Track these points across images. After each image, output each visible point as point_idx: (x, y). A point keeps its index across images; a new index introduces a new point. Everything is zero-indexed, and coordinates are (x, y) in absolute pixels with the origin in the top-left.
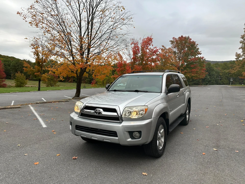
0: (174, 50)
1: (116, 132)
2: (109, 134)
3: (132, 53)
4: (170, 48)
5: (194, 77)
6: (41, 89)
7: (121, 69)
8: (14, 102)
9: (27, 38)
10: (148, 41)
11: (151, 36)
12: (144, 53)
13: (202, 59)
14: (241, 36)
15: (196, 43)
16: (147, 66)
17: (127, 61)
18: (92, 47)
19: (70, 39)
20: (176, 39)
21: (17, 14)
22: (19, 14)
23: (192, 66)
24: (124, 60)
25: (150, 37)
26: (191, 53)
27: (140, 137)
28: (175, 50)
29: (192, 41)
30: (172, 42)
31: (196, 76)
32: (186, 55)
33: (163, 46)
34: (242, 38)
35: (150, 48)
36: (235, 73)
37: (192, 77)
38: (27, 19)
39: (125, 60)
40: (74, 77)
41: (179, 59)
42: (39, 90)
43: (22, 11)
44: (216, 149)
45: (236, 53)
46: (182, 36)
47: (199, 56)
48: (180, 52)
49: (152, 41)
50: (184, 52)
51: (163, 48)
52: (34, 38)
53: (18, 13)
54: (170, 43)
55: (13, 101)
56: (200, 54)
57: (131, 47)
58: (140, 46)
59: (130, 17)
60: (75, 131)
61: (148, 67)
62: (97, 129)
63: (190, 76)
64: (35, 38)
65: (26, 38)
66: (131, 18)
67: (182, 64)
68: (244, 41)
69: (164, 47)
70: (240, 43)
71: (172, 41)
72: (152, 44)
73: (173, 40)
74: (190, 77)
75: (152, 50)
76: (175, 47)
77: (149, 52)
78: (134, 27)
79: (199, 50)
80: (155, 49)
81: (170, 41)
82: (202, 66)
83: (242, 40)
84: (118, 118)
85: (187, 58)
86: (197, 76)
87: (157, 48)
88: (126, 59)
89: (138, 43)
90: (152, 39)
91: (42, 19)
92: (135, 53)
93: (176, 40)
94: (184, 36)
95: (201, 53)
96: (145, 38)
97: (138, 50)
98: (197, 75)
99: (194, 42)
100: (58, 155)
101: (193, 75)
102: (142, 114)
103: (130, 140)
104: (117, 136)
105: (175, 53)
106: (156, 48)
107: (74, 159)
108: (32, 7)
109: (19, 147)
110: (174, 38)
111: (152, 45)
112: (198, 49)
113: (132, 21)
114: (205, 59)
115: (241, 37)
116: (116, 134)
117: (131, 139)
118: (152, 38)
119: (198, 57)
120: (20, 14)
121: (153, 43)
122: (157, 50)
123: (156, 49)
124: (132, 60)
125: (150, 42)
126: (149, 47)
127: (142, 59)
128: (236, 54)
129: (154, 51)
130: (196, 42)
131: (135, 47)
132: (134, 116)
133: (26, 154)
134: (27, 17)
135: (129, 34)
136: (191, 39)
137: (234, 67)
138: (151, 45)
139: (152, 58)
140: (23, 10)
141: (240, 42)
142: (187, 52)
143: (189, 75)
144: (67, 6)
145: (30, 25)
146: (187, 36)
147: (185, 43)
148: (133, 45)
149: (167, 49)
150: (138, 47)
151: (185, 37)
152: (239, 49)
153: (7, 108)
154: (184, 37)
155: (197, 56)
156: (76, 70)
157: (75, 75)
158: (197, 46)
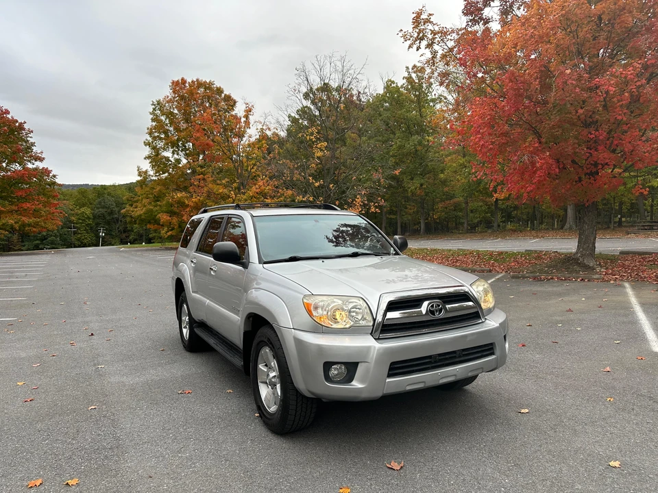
1: (493, 344)
2: (480, 355)
5: (29, 225)
13: (48, 176)
14: (148, 129)
15: (26, 126)
23: (20, 193)
26: (14, 153)
29: (11, 117)
31: (36, 225)
34: (150, 134)
36: (141, 215)
37: (24, 225)
45: (138, 168)
47: (38, 164)
56: (41, 160)
63: (15, 223)
68: (152, 142)
70: (146, 144)
74: (17, 227)
79: (34, 148)
82: (50, 193)
83: (150, 139)
86: (38, 222)
95: (44, 159)
98: (39, 220)
99: (18, 121)
101: (26, 220)
112: (33, 144)
114: (54, 176)
115: (147, 131)
116: (493, 348)
119: (34, 168)
128: (138, 170)
130: (25, 123)
136: (7, 112)
137: (137, 202)
141: (145, 142)
143: (11, 222)
152: (145, 158)
155: (30, 166)
158: (30, 135)
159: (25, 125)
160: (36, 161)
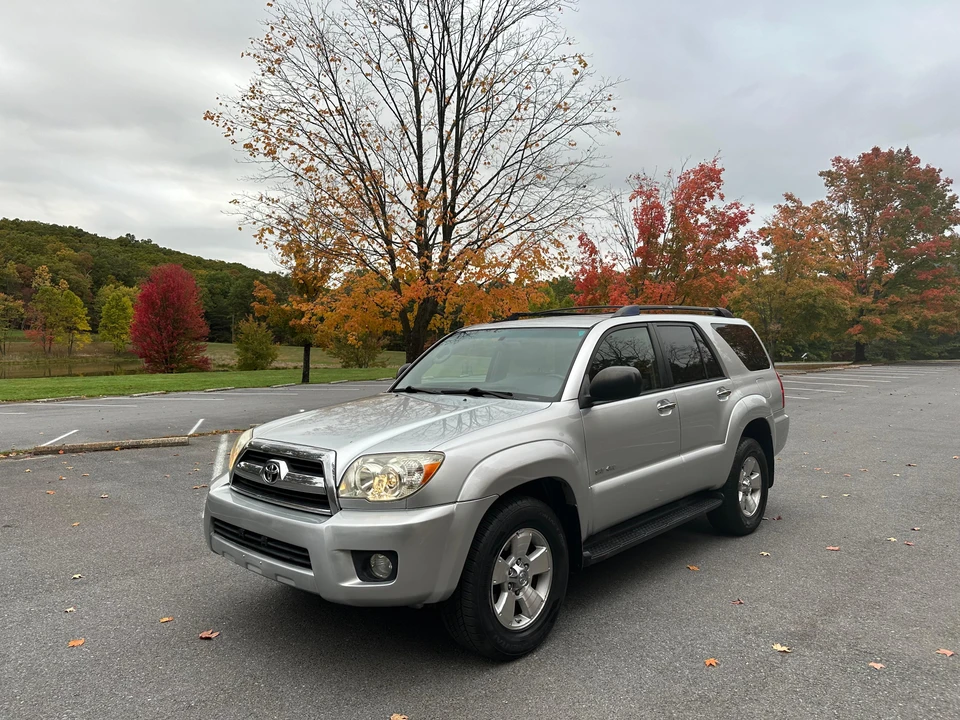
0: (842, 211)
1: (306, 550)
2: (288, 557)
3: (637, 232)
4: (821, 203)
5: (935, 322)
6: (312, 374)
7: (590, 296)
8: (203, 423)
9: (238, 198)
10: (706, 180)
11: (715, 161)
12: (685, 231)
15: (943, 176)
16: (696, 283)
17: (614, 265)
18: (462, 221)
19: (380, 196)
20: (848, 162)
21: (205, 119)
22: (212, 118)
23: (924, 276)
24: (604, 261)
25: (710, 165)
26: (920, 218)
27: (393, 575)
28: (848, 209)
29: (922, 166)
30: (831, 178)
31: (946, 320)
32: (898, 227)
33: (789, 197)
35: (713, 208)
37: (926, 322)
38: (237, 135)
39: (608, 261)
40: (393, 334)
41: (864, 246)
42: (306, 379)
43: (222, 109)
44: (785, 648)
46: (876, 150)
48: (870, 219)
49: (719, 180)
50: (885, 219)
51: (790, 204)
52: (261, 199)
53: (208, 116)
54: (823, 180)
55: (201, 421)
57: (630, 207)
58: (666, 201)
59: (606, 93)
60: (211, 537)
61: (701, 285)
62: (259, 536)
64: (264, 200)
65: (235, 202)
66: (609, 99)
67: (879, 270)
69: (795, 201)
71: (829, 174)
72: (718, 191)
73: (834, 170)
74: (915, 324)
75: (723, 214)
76: (843, 200)
77: (709, 226)
78: (619, 134)
79: (956, 205)
80: (732, 213)
81: (821, 174)
84: (325, 497)
85: (898, 242)
86: (947, 317)
87: (741, 209)
88: (609, 258)
89: (656, 190)
90: (720, 171)
91: (289, 131)
92: (648, 231)
93: (851, 168)
94: (885, 150)
96: (689, 167)
97: (660, 217)
98: (949, 313)
99: (934, 169)
100: (167, 619)
101: (929, 314)
102: (411, 486)
103: (354, 582)
104: (309, 567)
105: (843, 222)
106: (737, 208)
107: (201, 638)
108: (254, 92)
109: (76, 581)
110: (838, 160)
111: (722, 197)
112: (954, 200)
113: (614, 109)
116: (308, 558)
117: (358, 580)
118: (718, 167)
119: (951, 237)
120: (215, 118)
121: (723, 189)
122: (743, 215)
123: (736, 211)
124: (639, 260)
125: (713, 184)
126: (708, 206)
127: (678, 255)
129: (730, 218)
130: (940, 170)
131: (646, 210)
132: (380, 493)
133: (71, 609)
134: (239, 128)
135: (593, 163)
136: (917, 160)
138: (717, 197)
139: (723, 250)
140: (224, 104)
142: (898, 219)
143: (908, 317)
144: (366, 75)
145: (247, 153)
146: (897, 147)
147: (890, 178)
148: (639, 202)
149: (808, 209)
150: (658, 206)
151: (891, 152)
153: (146, 446)
154: (887, 151)
155: (947, 233)
156: (399, 307)
157: (399, 327)
158: (948, 188)
159: (941, 174)
160: (955, 225)
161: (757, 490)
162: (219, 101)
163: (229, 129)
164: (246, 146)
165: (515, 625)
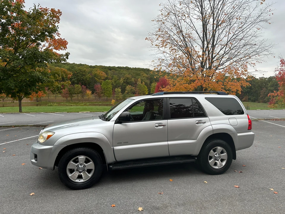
21: (146, 40)
103: (34, 161)
107: (39, 168)
113: (273, 14)
161: (225, 159)
162: (149, 34)
163: (152, 42)
164: (156, 45)
165: (77, 181)
